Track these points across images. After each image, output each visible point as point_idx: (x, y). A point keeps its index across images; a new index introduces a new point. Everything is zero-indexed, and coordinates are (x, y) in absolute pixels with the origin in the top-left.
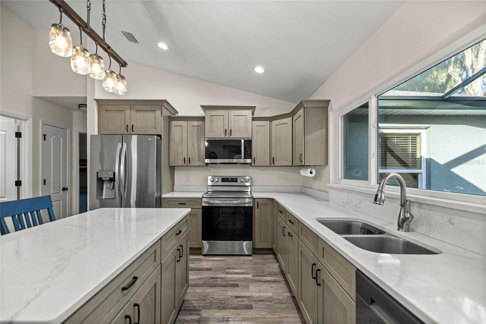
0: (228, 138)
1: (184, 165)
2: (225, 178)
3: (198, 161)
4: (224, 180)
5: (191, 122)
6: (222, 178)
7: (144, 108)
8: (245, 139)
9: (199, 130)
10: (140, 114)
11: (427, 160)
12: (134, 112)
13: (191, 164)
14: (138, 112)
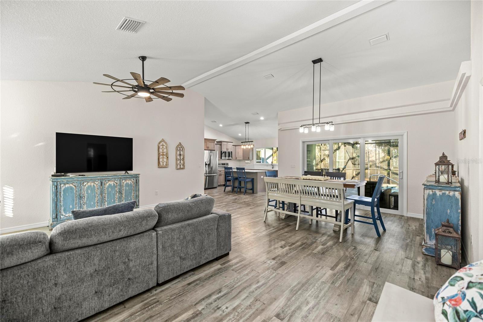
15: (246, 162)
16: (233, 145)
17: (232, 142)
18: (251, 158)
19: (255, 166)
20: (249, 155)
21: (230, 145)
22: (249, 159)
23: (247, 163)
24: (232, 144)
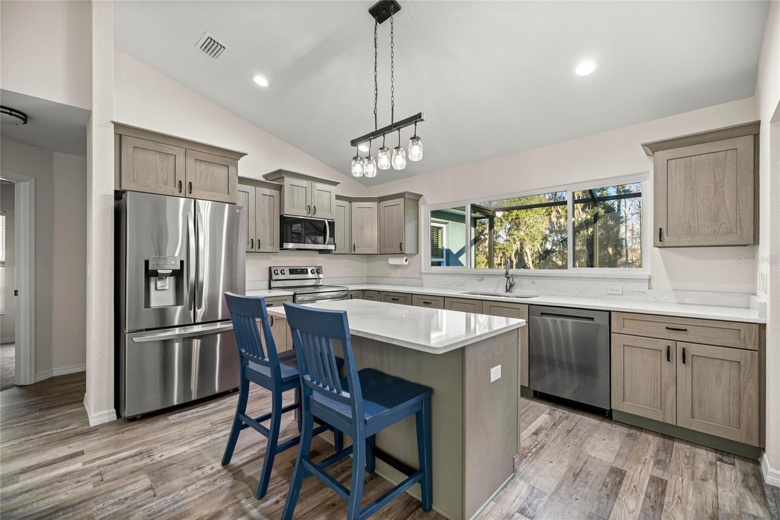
0: (311, 217)
1: (251, 251)
2: (293, 269)
3: (271, 245)
4: (292, 271)
5: (260, 188)
6: (290, 270)
7: (209, 158)
8: (329, 220)
9: (272, 201)
10: (203, 167)
11: (446, 250)
12: (190, 162)
13: (261, 250)
14: (198, 163)
15: (392, 261)
16: (338, 197)
17: (335, 184)
18: (409, 248)
19: (425, 277)
20: (402, 233)
21: (326, 195)
22: (400, 252)
23: (397, 266)
24: (334, 190)
